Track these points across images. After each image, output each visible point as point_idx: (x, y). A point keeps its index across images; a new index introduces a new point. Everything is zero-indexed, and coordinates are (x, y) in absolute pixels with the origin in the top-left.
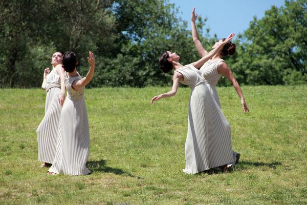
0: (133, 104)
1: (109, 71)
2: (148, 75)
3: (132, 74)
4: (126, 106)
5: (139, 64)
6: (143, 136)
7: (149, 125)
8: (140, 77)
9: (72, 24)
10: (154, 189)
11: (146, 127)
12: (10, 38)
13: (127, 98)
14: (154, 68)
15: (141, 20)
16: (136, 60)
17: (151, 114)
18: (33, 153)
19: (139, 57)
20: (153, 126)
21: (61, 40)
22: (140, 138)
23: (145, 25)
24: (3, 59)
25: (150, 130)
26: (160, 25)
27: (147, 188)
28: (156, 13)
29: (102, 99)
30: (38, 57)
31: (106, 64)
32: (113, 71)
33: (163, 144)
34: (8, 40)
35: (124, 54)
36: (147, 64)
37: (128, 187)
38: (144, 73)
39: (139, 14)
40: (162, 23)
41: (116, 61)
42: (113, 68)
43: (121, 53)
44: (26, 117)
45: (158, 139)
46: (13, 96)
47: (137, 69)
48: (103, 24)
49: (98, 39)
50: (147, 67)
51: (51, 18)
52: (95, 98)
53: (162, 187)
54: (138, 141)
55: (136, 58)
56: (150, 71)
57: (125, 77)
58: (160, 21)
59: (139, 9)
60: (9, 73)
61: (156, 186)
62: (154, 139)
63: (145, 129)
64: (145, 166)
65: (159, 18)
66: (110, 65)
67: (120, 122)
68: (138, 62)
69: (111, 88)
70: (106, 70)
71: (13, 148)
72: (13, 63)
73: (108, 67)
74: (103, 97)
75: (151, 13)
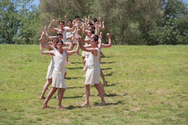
0: (172, 54)
1: (161, 32)
2: (177, 34)
3: (171, 33)
4: (168, 55)
5: (173, 29)
6: (175, 69)
7: (178, 64)
8: (174, 35)
9: (147, 15)
10: (180, 96)
11: (176, 65)
12: (122, 21)
13: (169, 51)
14: (180, 31)
15: (175, 11)
16: (172, 28)
17: (179, 59)
18: (131, 77)
19: (174, 26)
20: (180, 65)
21: (142, 21)
22: (174, 71)
23: (176, 13)
24: (119, 29)
25: (178, 67)
26: (183, 13)
27: (178, 96)
28: (181, 8)
29: (158, 51)
30: (132, 28)
31: (160, 29)
32: (163, 32)
33: (184, 74)
34: (121, 21)
35: (167, 25)
36: (177, 29)
37: (170, 94)
38: (176, 33)
39: (174, 8)
40: (183, 12)
41: (164, 28)
42: (163, 31)
43: (166, 25)
44: (128, 60)
45: (182, 72)
46: (123, 49)
47: (173, 31)
48: (159, 14)
49: (157, 20)
50: (177, 30)
51: (138, 12)
52: (156, 50)
53: (184, 95)
54: (174, 72)
55: (172, 27)
56: (178, 32)
57: (167, 35)
58: (182, 11)
59: (174, 7)
60: (121, 35)
61: (181, 94)
62: (180, 71)
63: (176, 66)
64: (176, 84)
65: (182, 10)
66: (162, 29)
67: (166, 63)
68: (173, 28)
69: (162, 45)
70: (159, 32)
71: (123, 74)
72: (123, 31)
73: (161, 30)
74: (159, 50)
75: (179, 8)
